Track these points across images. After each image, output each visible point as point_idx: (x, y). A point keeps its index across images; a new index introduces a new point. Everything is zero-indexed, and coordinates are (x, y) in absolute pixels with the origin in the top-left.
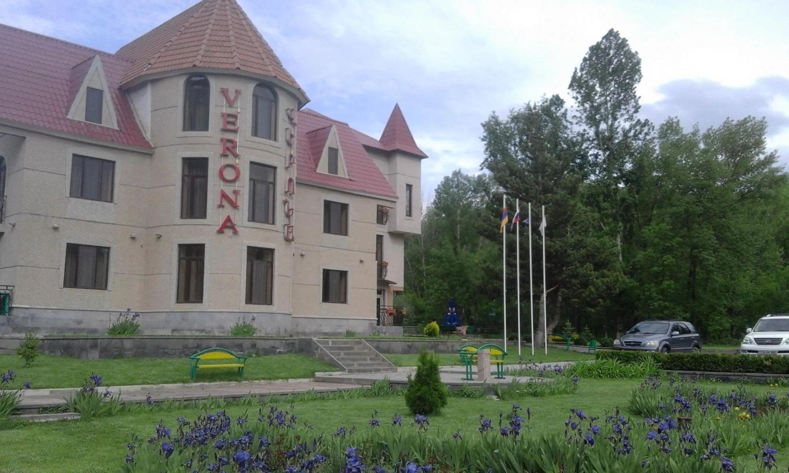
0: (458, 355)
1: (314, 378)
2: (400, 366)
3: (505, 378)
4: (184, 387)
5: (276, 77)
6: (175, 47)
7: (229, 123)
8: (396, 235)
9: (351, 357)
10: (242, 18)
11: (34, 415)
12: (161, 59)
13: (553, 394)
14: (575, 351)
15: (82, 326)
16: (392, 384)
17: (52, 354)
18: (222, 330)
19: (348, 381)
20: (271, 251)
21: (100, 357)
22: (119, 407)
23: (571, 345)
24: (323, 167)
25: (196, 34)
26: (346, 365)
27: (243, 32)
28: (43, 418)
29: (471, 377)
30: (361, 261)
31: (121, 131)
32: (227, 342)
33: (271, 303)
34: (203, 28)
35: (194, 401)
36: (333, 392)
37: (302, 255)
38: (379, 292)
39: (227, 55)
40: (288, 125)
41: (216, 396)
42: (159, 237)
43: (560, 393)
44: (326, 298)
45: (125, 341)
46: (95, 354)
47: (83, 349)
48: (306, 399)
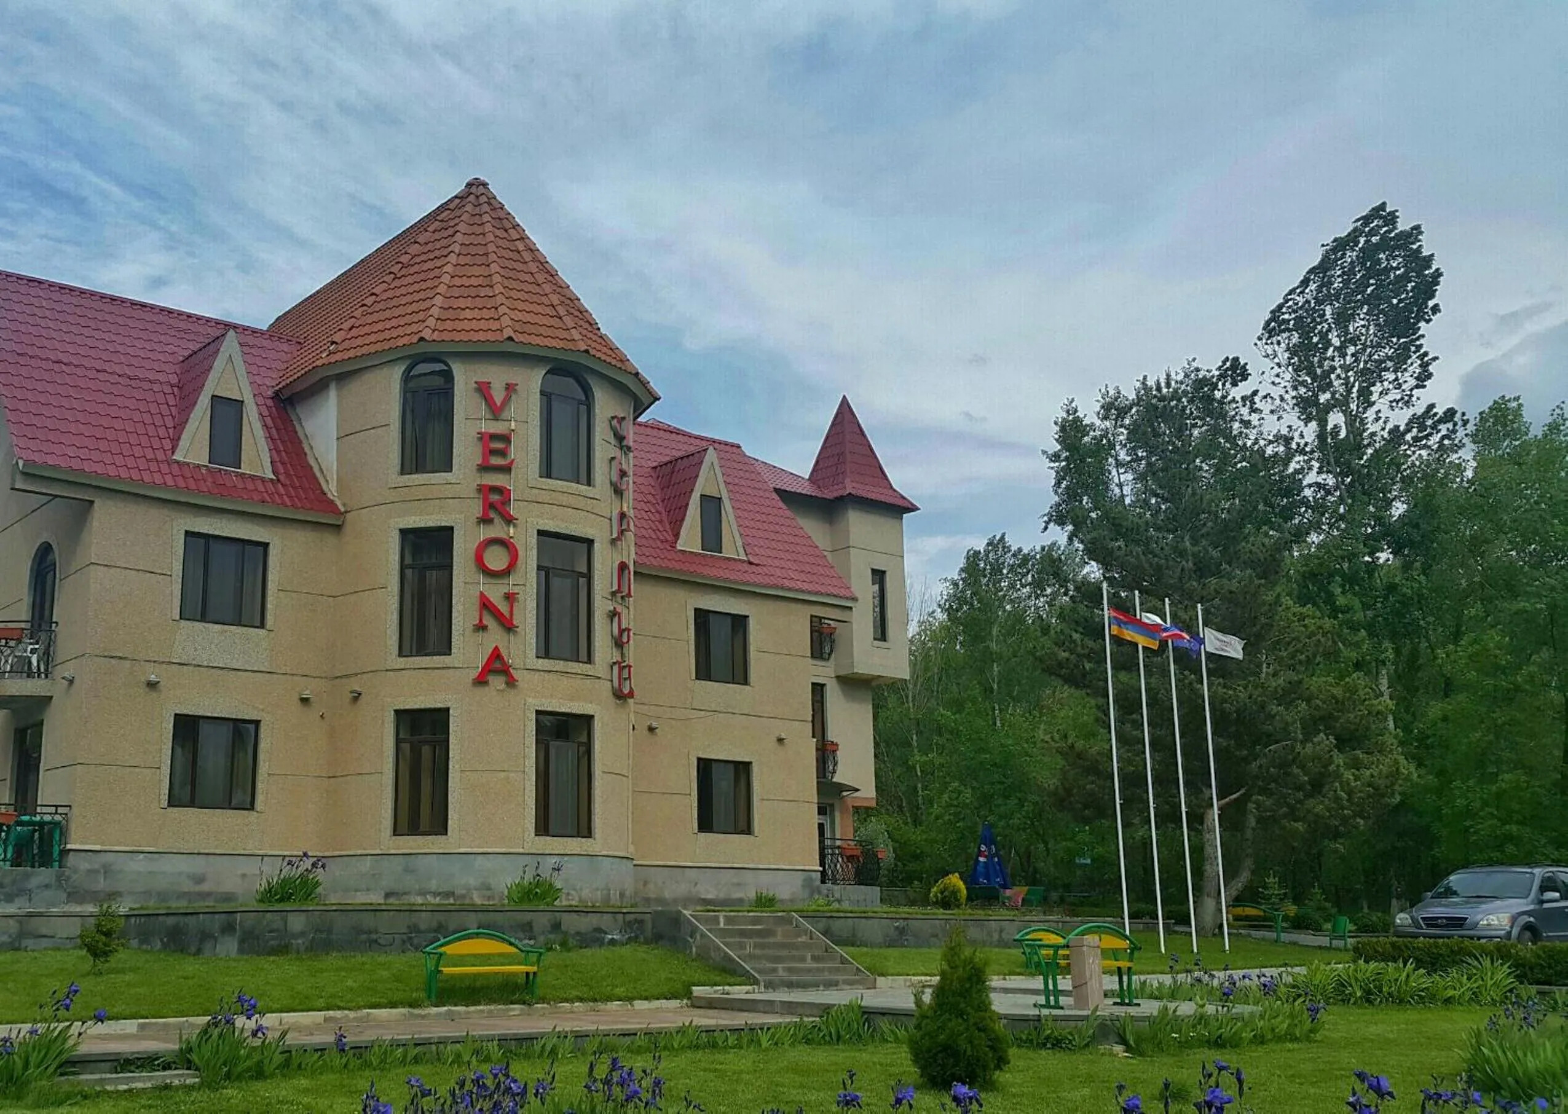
0: (1016, 952)
1: (689, 998)
2: (882, 975)
3: (1139, 1005)
4: (411, 1014)
5: (587, 351)
6: (381, 306)
7: (494, 452)
8: (853, 683)
9: (770, 952)
10: (516, 236)
11: (104, 1076)
12: (354, 332)
13: (1262, 1043)
14: (1295, 944)
15: (205, 887)
16: (869, 1015)
17: (144, 947)
18: (489, 893)
19: (769, 1007)
20: (587, 720)
21: (241, 951)
22: (278, 1059)
23: (1284, 930)
24: (690, 538)
25: (423, 276)
26: (759, 972)
27: (519, 266)
28: (121, 1083)
29: (1057, 1001)
30: (780, 740)
31: (278, 480)
32: (499, 918)
33: (589, 834)
34: (438, 263)
35: (434, 1047)
36: (733, 1030)
37: (651, 729)
38: (822, 811)
39: (486, 314)
40: (617, 453)
41: (480, 1036)
42: (357, 697)
43: (1279, 1039)
44: (706, 824)
45: (291, 917)
46: (229, 946)
47: (205, 936)
48: (676, 1046)
